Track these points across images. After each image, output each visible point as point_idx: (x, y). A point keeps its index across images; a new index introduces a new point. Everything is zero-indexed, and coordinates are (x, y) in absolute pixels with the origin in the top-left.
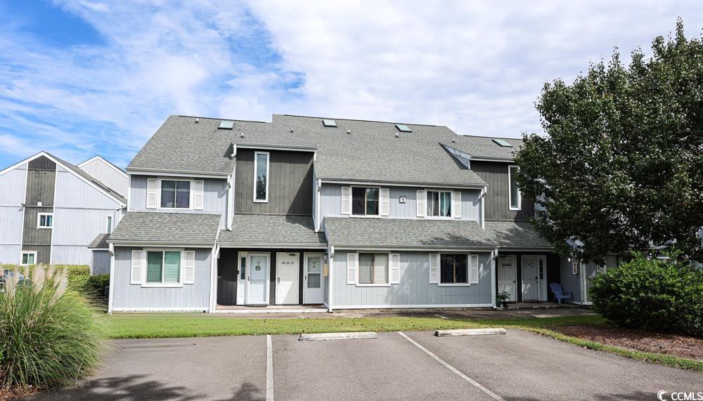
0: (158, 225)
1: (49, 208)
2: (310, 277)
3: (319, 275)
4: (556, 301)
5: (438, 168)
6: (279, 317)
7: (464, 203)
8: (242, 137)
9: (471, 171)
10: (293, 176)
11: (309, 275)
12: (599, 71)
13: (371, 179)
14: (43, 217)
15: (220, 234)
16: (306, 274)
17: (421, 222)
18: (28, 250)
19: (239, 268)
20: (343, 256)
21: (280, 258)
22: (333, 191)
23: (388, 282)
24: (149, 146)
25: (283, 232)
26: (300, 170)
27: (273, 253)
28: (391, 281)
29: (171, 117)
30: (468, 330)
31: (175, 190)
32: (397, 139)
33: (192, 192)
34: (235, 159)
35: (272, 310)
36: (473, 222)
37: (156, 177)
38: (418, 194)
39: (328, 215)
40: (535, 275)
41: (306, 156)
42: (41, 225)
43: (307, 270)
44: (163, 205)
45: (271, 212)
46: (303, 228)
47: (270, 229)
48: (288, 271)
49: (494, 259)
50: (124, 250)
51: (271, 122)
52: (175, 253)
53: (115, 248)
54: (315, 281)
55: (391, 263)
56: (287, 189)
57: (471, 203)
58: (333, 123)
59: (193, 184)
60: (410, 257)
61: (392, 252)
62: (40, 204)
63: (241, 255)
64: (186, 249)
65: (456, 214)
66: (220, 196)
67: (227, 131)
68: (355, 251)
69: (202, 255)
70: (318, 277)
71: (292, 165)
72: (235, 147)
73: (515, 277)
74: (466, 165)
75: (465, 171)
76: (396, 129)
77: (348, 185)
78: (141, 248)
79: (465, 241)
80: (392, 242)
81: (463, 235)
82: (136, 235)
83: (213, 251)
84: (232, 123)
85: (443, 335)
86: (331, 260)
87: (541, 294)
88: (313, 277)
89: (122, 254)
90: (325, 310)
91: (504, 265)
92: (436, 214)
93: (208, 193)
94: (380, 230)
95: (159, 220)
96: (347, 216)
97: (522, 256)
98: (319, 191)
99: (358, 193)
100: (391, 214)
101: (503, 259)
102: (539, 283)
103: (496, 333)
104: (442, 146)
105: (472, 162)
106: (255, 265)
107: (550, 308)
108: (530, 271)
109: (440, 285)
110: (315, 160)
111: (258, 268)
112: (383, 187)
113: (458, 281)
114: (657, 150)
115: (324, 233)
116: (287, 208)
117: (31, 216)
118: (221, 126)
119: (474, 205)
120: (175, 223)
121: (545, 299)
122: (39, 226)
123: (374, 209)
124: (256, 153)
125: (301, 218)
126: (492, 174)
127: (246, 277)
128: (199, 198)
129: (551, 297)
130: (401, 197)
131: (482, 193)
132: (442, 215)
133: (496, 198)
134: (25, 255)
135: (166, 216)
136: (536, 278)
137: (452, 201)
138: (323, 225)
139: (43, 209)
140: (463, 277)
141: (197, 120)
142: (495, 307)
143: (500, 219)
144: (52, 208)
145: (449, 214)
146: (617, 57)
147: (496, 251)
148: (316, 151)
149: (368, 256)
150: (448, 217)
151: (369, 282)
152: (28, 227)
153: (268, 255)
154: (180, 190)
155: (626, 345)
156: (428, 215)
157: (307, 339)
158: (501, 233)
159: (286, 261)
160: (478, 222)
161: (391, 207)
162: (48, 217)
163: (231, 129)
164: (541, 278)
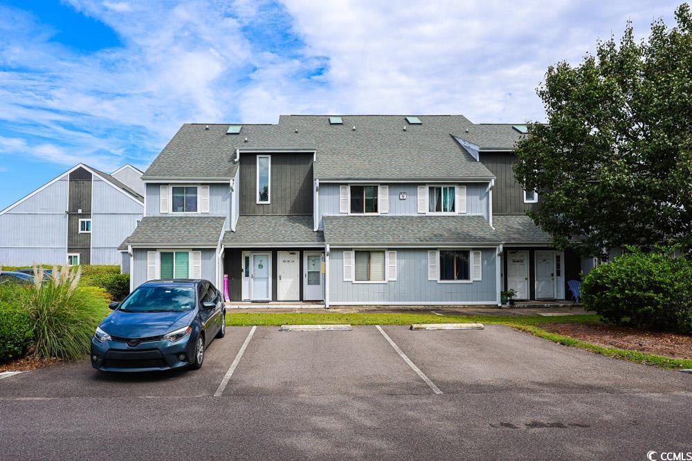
0: (169, 228)
1: (87, 214)
2: (311, 275)
3: (319, 272)
4: (574, 300)
5: (443, 162)
6: (277, 311)
7: (470, 197)
8: (246, 141)
9: (480, 163)
10: (294, 177)
11: (309, 272)
12: (608, 49)
13: (369, 177)
14: (83, 222)
15: (225, 235)
16: (305, 271)
17: (422, 219)
18: (72, 252)
19: (243, 267)
20: (339, 254)
21: (281, 257)
22: (331, 190)
23: (384, 280)
24: (163, 156)
25: (283, 232)
26: (300, 171)
27: (274, 252)
28: (388, 278)
29: (185, 125)
30: (445, 325)
31: (184, 196)
32: (404, 133)
33: (199, 196)
34: (238, 164)
35: (273, 305)
36: (479, 216)
37: (167, 184)
38: (419, 190)
39: (326, 214)
40: (552, 272)
41: (305, 157)
42: (82, 230)
43: (306, 268)
44: (174, 209)
45: (272, 212)
46: (303, 227)
47: (271, 229)
48: (289, 269)
49: (499, 255)
50: (140, 251)
51: (277, 123)
52: (184, 253)
53: (134, 250)
54: (316, 278)
55: (387, 260)
56: (288, 191)
57: (478, 197)
58: (339, 120)
59: (200, 189)
60: (407, 255)
61: (389, 249)
62: (80, 211)
63: (245, 254)
64: (194, 249)
65: (460, 209)
66: (224, 200)
67: (234, 136)
68: (351, 249)
69: (207, 255)
70: (317, 275)
71: (293, 166)
72: (238, 152)
73: (527, 274)
74: (475, 157)
75: (473, 164)
76: (405, 122)
77: (347, 184)
78: (155, 250)
79: (468, 237)
80: (389, 240)
81: (466, 230)
82: (150, 238)
83: (217, 251)
84: (239, 128)
85: (417, 329)
86: (327, 258)
87: (557, 292)
88: (313, 274)
89: (139, 255)
90: (323, 306)
91: (514, 262)
92: (438, 209)
93: (214, 197)
94: (378, 227)
95: (171, 224)
96: (345, 215)
97: (535, 251)
98: (317, 191)
99: (357, 191)
100: (390, 211)
101: (514, 254)
102: (555, 280)
103: (473, 328)
104: (453, 137)
105: (481, 154)
106: (258, 263)
107: (564, 306)
108: (545, 268)
109: (439, 282)
110: (315, 160)
111: (261, 266)
112: (382, 184)
113: (459, 278)
114: (662, 135)
115: (322, 232)
116: (288, 208)
117: (74, 222)
118: (230, 131)
119: (481, 199)
120: (184, 226)
121: (562, 296)
122: (80, 231)
123: (373, 206)
124: (258, 156)
125: (301, 217)
126: (503, 165)
127: (250, 275)
128: (205, 202)
129: (569, 295)
130: (401, 193)
131: (490, 186)
132: (445, 210)
133: (508, 191)
134: (70, 257)
135: (177, 220)
136: (552, 275)
137: (456, 196)
138: (322, 225)
139: (83, 215)
140: (464, 274)
141: (207, 126)
142: (500, 305)
143: (512, 213)
144: (90, 214)
145: (453, 209)
146: (630, 33)
147: (501, 247)
148: (315, 151)
149: (364, 254)
150: (452, 213)
151: (366, 278)
152: (72, 232)
153: (270, 255)
154: (188, 195)
155: (605, 342)
156: (430, 211)
157: (286, 330)
158: (512, 228)
159: (287, 259)
160: (485, 218)
161: (390, 203)
162: (87, 222)
163: (238, 134)
164: (558, 274)
